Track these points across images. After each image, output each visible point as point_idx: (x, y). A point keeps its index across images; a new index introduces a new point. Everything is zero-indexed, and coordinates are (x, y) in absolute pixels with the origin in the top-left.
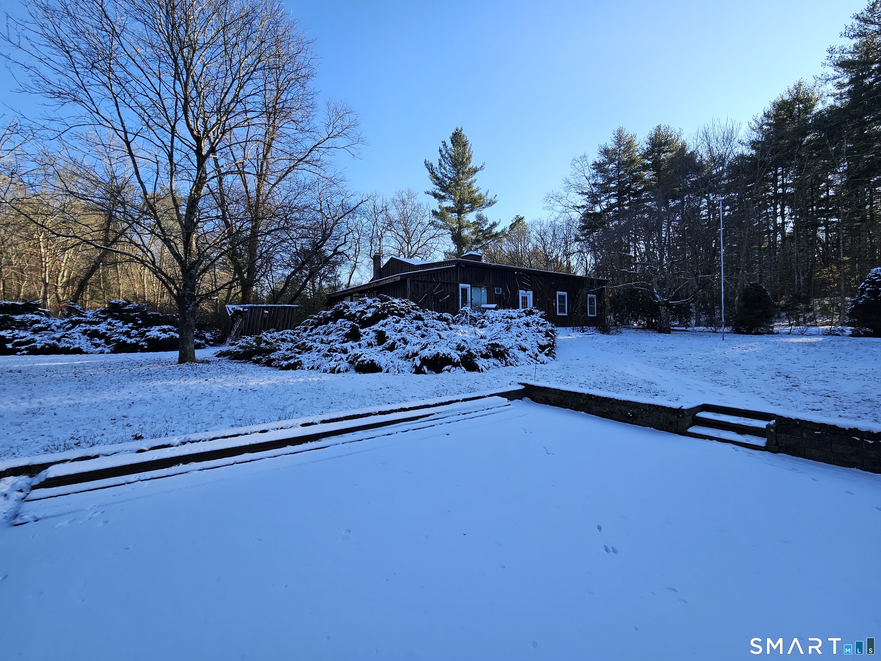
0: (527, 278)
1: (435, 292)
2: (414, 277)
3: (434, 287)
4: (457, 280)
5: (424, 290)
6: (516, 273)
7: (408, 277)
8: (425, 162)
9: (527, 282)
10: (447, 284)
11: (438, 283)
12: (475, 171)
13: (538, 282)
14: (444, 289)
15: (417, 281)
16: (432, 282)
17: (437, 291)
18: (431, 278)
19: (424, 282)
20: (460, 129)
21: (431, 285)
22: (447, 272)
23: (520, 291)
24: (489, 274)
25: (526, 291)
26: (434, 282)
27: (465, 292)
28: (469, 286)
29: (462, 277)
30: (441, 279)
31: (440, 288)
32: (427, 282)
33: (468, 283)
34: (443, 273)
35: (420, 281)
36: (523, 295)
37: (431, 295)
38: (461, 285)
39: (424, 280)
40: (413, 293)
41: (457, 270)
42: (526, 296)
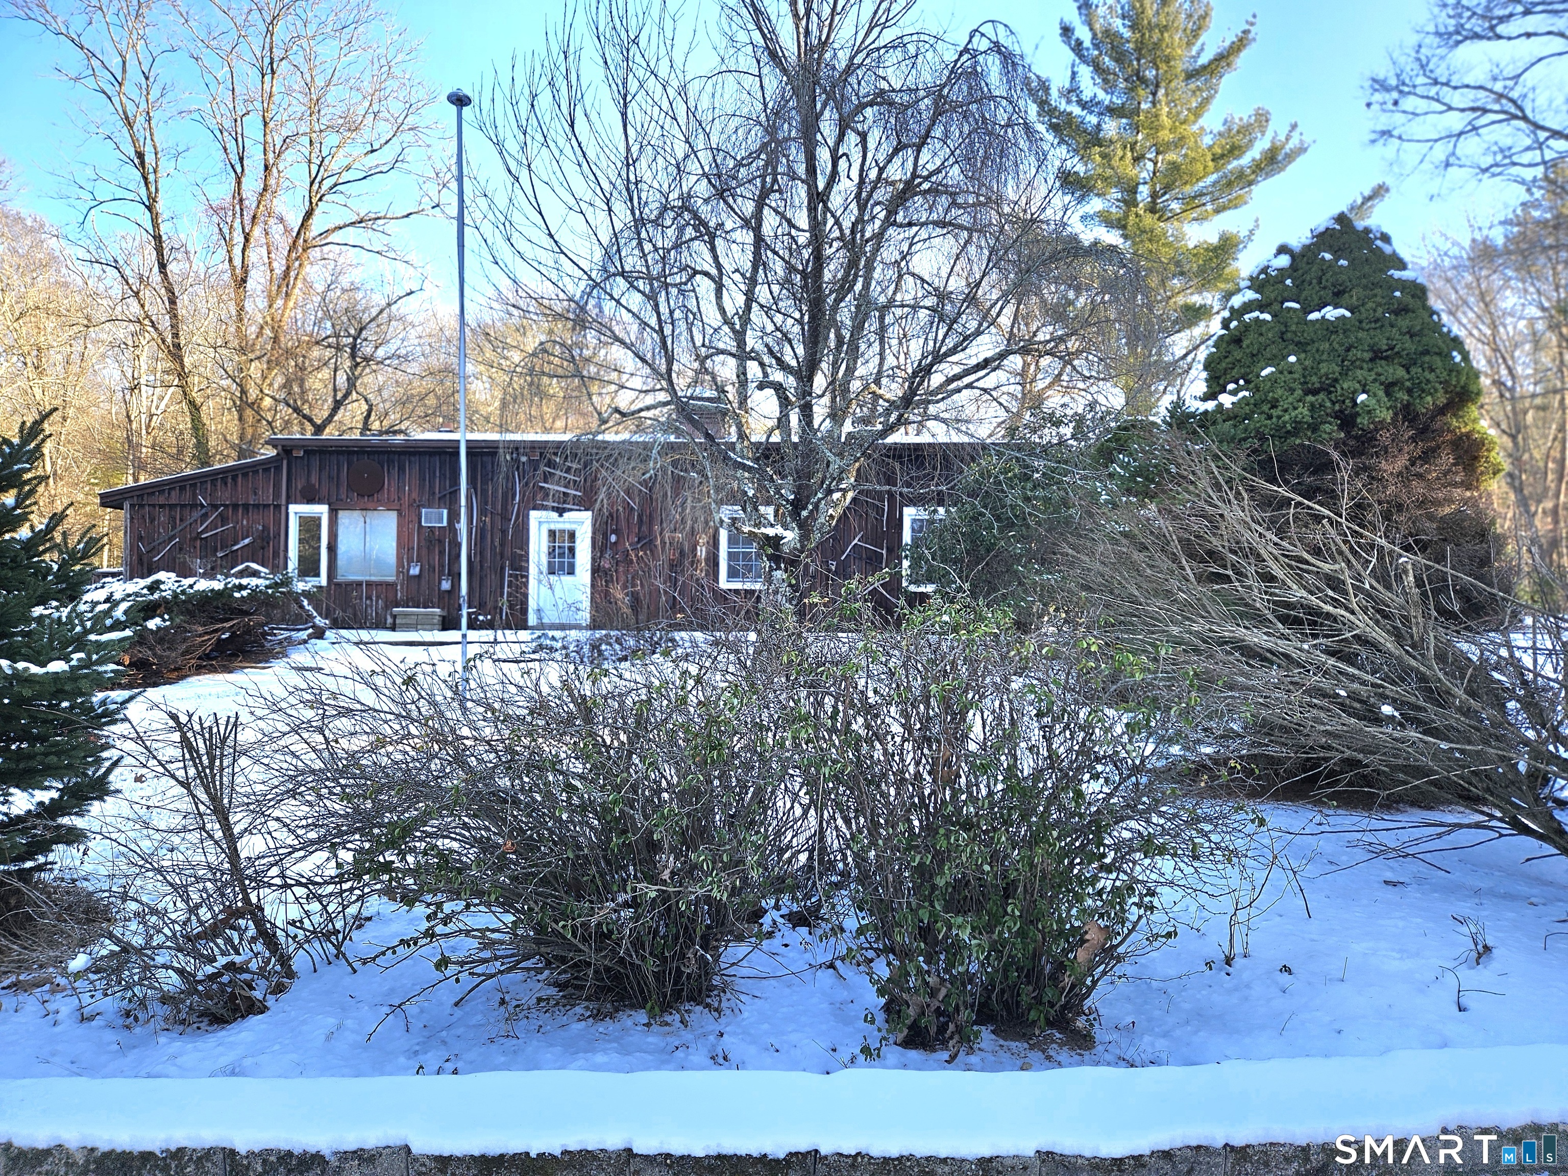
0: (567, 469)
1: (203, 532)
2: (142, 496)
3: (205, 517)
4: (277, 495)
5: (174, 528)
7: (125, 498)
9: (565, 482)
10: (246, 507)
11: (215, 507)
13: (619, 479)
14: (237, 522)
15: (154, 506)
16: (195, 505)
17: (213, 526)
18: (195, 496)
19: (172, 507)
21: (196, 514)
22: (245, 475)
23: (533, 514)
24: (401, 469)
25: (561, 512)
26: (202, 506)
27: (310, 526)
28: (321, 510)
29: (300, 484)
30: (224, 496)
31: (223, 519)
32: (183, 506)
33: (320, 502)
34: (235, 478)
35: (161, 506)
36: (553, 527)
37: (194, 539)
38: (293, 508)
39: (172, 501)
40: (141, 538)
41: (278, 469)
42: (567, 527)
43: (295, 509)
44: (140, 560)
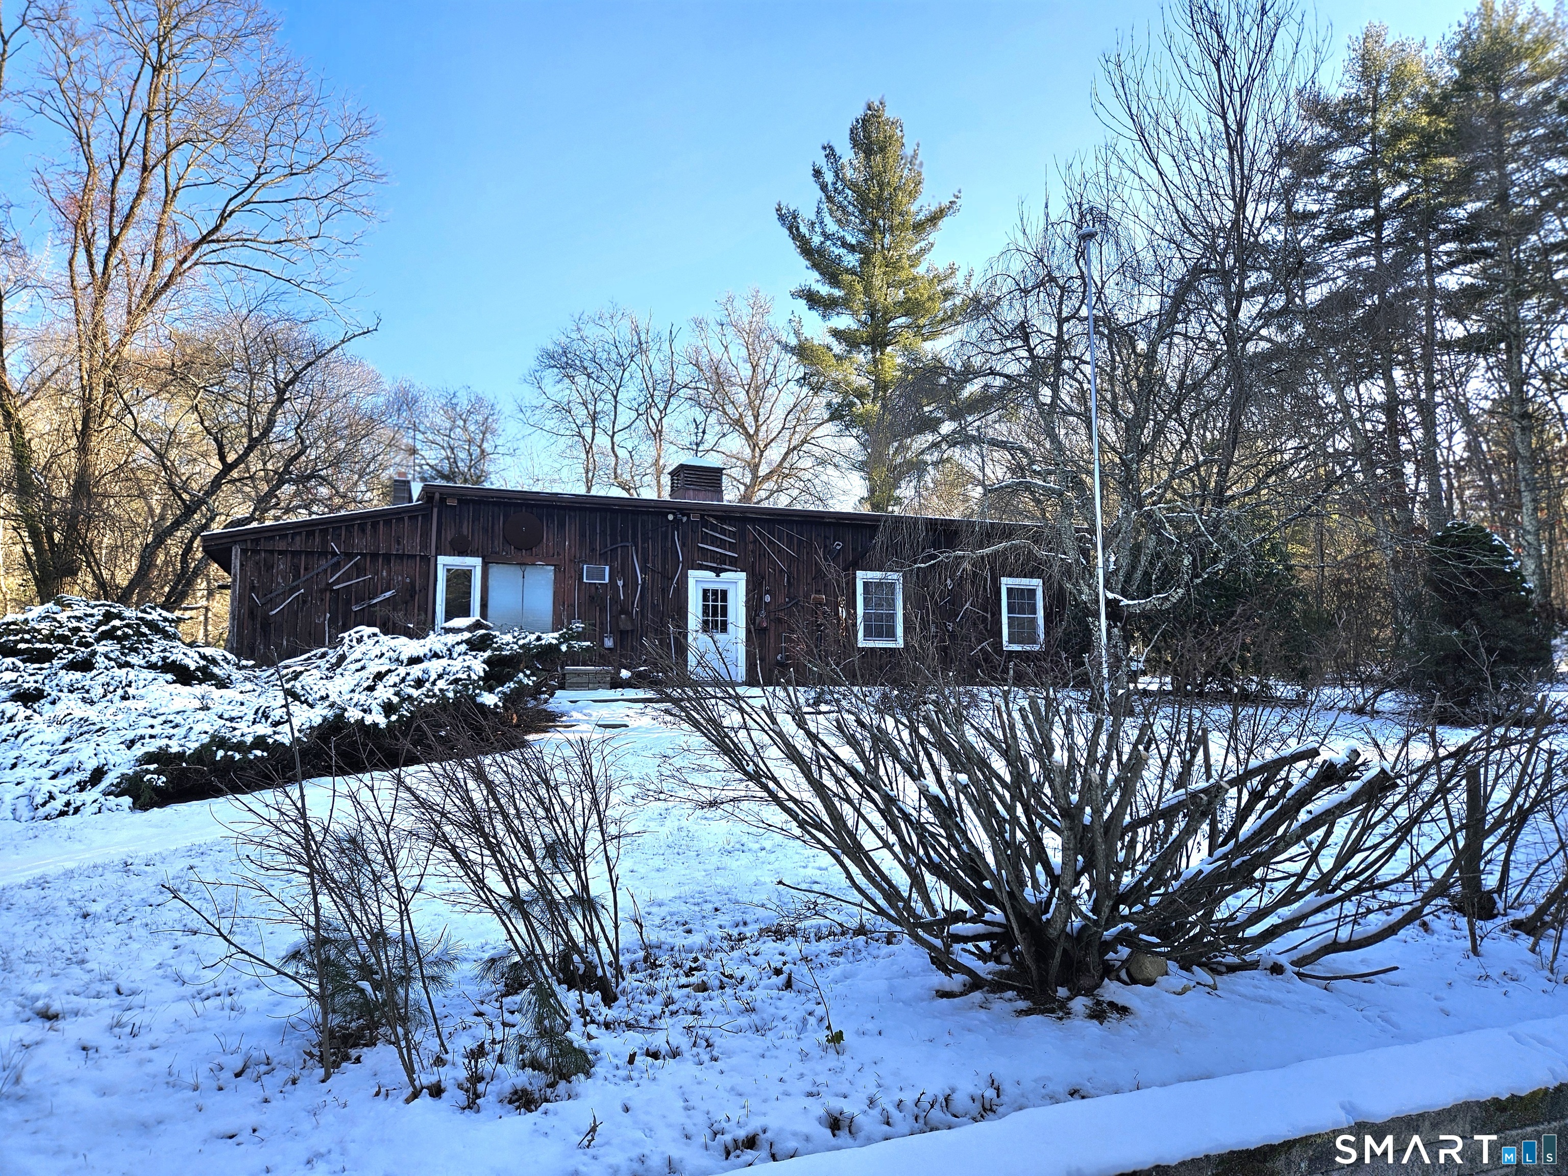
0: (723, 531)
1: (337, 582)
2: (257, 541)
3: (336, 567)
4: (425, 545)
5: (297, 576)
6: (671, 517)
7: (235, 543)
8: (779, 210)
9: (722, 544)
10: (387, 557)
11: (349, 556)
12: (934, 219)
13: (770, 542)
14: (376, 573)
15: (272, 552)
16: (325, 553)
17: (347, 577)
18: (325, 542)
19: (295, 554)
20: (877, 103)
21: (324, 564)
22: (388, 523)
23: (691, 573)
24: (562, 526)
25: (718, 572)
26: (334, 554)
27: (460, 579)
28: (475, 563)
29: (449, 535)
30: (361, 543)
31: (359, 570)
32: (308, 554)
33: (473, 554)
34: (375, 525)
35: (280, 552)
36: (707, 586)
37: (323, 591)
38: (442, 560)
39: (296, 547)
40: (253, 588)
41: (427, 518)
42: (719, 587)
43: (444, 562)
44: (252, 614)
